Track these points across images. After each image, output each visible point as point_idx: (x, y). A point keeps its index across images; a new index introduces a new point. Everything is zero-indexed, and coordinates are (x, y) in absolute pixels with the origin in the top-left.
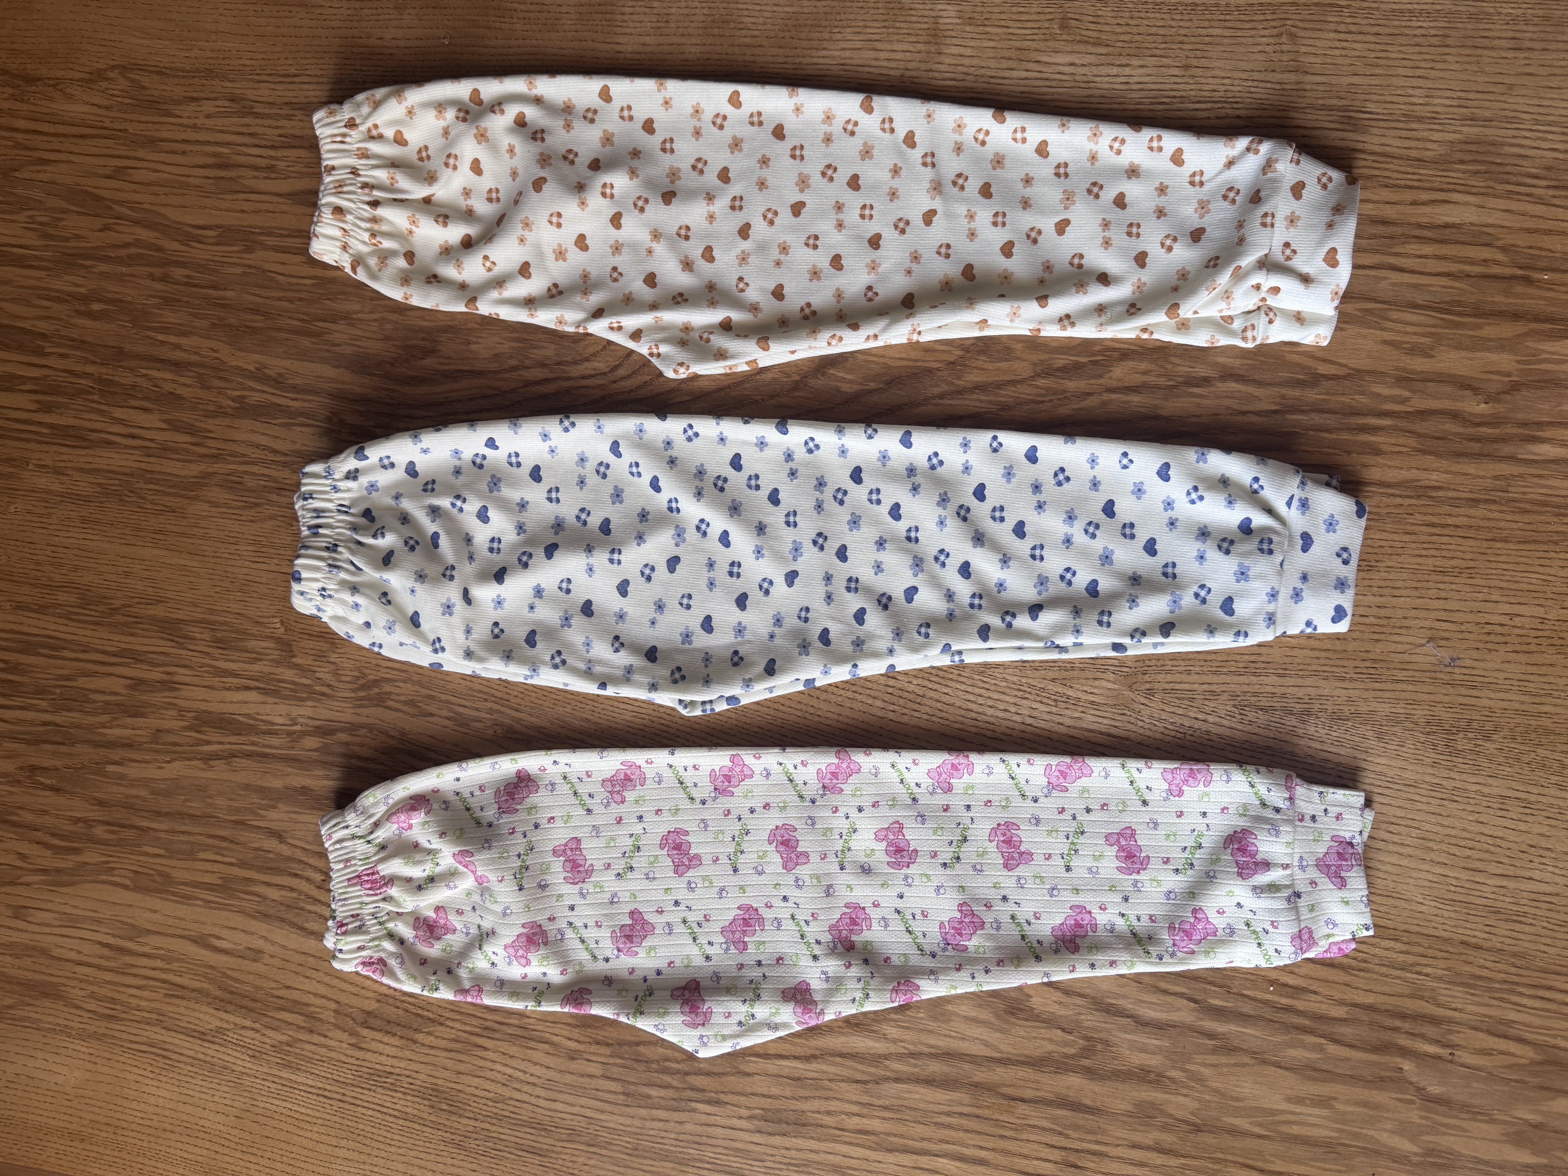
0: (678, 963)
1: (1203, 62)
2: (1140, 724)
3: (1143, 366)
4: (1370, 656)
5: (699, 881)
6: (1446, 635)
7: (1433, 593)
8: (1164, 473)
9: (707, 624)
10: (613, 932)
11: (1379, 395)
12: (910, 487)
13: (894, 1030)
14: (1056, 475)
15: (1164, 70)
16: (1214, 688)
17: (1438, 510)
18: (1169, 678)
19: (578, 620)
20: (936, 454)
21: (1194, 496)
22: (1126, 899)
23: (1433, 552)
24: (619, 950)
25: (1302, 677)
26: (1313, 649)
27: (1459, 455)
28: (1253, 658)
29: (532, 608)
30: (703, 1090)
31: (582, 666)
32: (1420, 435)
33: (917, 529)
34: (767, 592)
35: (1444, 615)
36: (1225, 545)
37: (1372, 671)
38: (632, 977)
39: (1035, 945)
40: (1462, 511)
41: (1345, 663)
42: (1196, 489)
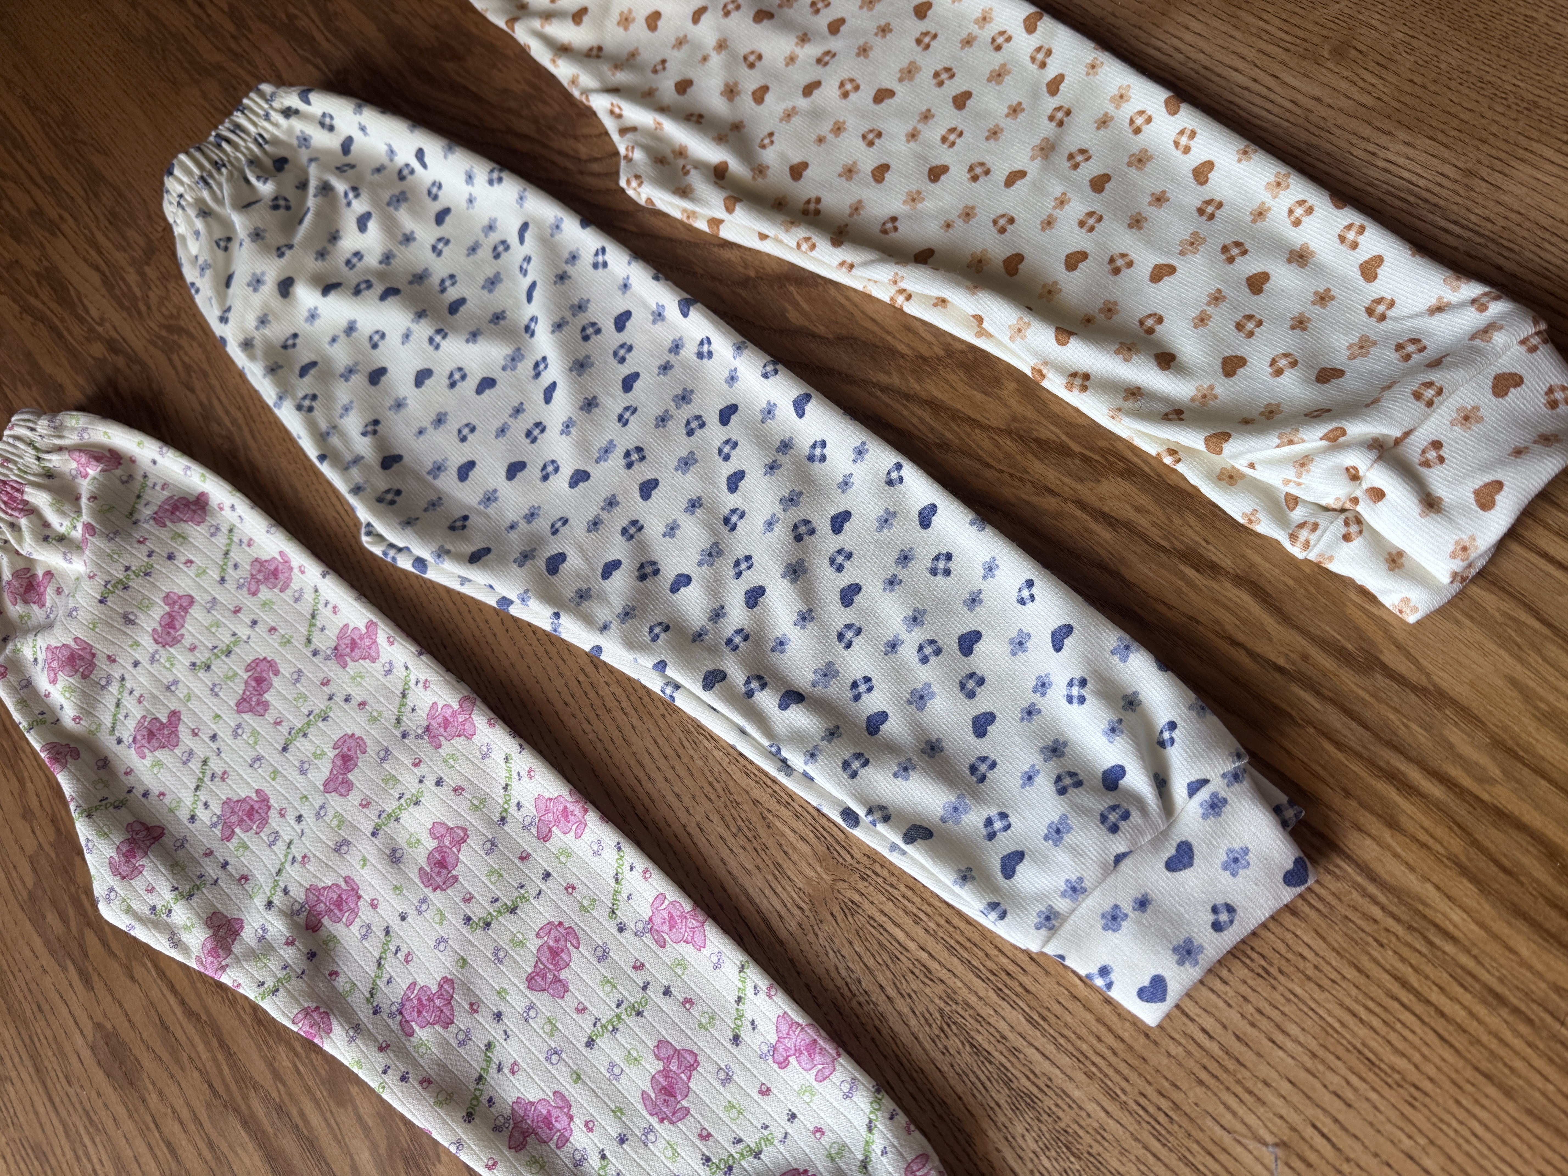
0: (167, 800)
1: (1497, 178)
2: (811, 937)
3: (1144, 500)
4: (1176, 1096)
5: (248, 731)
6: (1312, 1157)
7: (1334, 1081)
8: (1059, 637)
9: (465, 470)
10: (144, 717)
11: (1451, 747)
12: (768, 461)
13: (287, 1063)
14: (937, 558)
15: (1436, 162)
16: (934, 966)
17: (1428, 969)
18: (889, 907)
19: (359, 380)
20: (824, 444)
21: (1075, 691)
22: (622, 1140)
23: (1376, 1022)
24: (134, 740)
25: (1058, 1046)
26: (1099, 1020)
27: (1518, 912)
28: (1011, 968)
29: (334, 340)
30: (86, 956)
31: (323, 426)
32: (1475, 843)
33: (742, 515)
34: (545, 478)
35: (1328, 1126)
36: (1068, 781)
37: (1162, 1118)
38: (123, 778)
39: (484, 1100)
40: (1467, 998)
41: (1133, 1077)
42: (1083, 683)
